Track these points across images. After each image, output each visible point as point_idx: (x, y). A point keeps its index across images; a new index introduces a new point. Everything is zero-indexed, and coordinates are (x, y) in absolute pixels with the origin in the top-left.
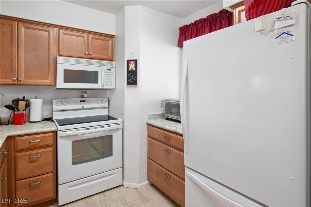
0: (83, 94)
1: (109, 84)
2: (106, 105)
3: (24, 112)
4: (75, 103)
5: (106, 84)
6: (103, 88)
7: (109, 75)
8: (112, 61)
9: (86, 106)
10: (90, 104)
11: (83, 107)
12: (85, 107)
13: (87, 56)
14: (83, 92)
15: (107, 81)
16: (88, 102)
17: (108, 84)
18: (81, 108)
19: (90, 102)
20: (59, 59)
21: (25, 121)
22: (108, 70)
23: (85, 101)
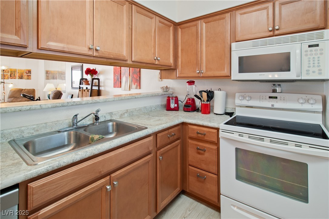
0: (275, 88)
1: (314, 72)
2: (320, 107)
3: (209, 103)
4: (261, 99)
5: (308, 71)
6: (299, 78)
7: (314, 56)
8: (324, 28)
9: (278, 104)
10: (284, 102)
11: (273, 105)
12: (275, 107)
13: (271, 33)
14: (274, 85)
15: (309, 67)
16: (281, 100)
17: (311, 72)
18: (270, 106)
19: (284, 100)
20: (234, 45)
21: (209, 111)
22: (310, 46)
23: (276, 98)
